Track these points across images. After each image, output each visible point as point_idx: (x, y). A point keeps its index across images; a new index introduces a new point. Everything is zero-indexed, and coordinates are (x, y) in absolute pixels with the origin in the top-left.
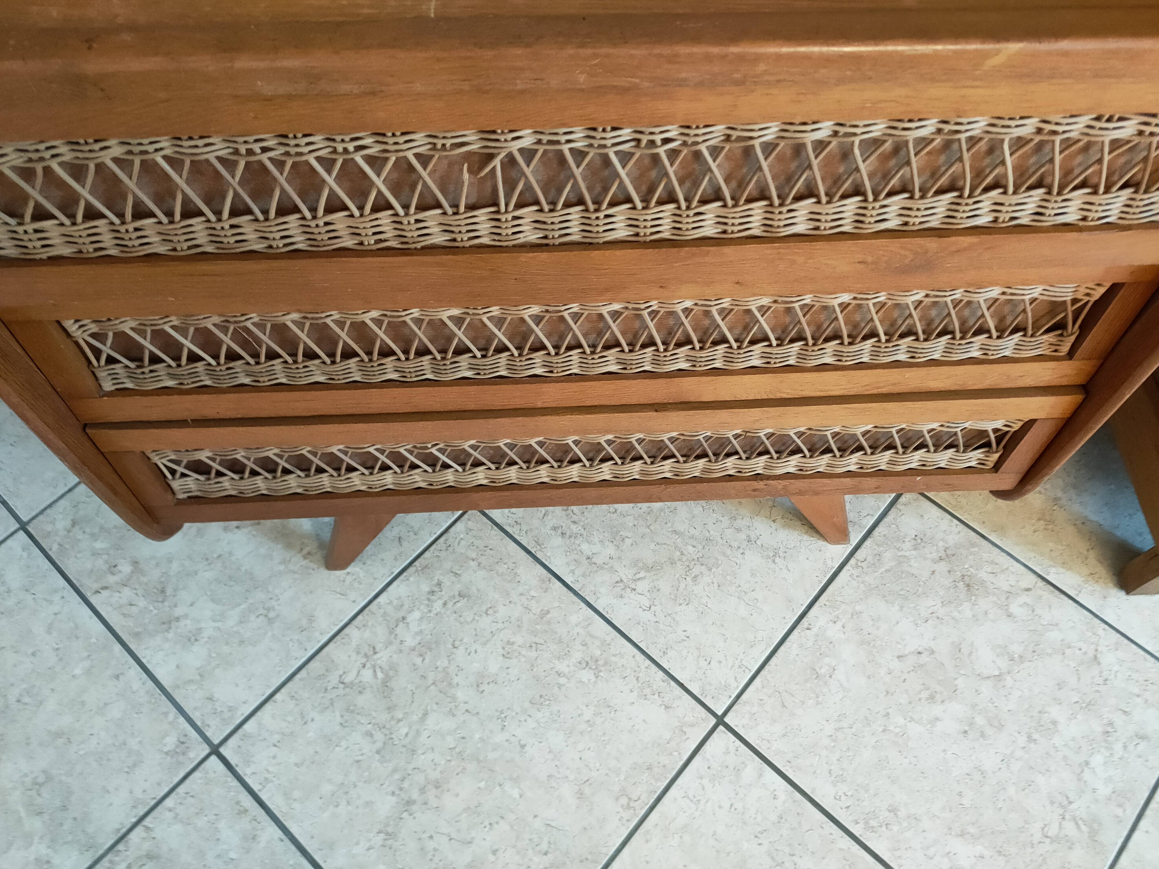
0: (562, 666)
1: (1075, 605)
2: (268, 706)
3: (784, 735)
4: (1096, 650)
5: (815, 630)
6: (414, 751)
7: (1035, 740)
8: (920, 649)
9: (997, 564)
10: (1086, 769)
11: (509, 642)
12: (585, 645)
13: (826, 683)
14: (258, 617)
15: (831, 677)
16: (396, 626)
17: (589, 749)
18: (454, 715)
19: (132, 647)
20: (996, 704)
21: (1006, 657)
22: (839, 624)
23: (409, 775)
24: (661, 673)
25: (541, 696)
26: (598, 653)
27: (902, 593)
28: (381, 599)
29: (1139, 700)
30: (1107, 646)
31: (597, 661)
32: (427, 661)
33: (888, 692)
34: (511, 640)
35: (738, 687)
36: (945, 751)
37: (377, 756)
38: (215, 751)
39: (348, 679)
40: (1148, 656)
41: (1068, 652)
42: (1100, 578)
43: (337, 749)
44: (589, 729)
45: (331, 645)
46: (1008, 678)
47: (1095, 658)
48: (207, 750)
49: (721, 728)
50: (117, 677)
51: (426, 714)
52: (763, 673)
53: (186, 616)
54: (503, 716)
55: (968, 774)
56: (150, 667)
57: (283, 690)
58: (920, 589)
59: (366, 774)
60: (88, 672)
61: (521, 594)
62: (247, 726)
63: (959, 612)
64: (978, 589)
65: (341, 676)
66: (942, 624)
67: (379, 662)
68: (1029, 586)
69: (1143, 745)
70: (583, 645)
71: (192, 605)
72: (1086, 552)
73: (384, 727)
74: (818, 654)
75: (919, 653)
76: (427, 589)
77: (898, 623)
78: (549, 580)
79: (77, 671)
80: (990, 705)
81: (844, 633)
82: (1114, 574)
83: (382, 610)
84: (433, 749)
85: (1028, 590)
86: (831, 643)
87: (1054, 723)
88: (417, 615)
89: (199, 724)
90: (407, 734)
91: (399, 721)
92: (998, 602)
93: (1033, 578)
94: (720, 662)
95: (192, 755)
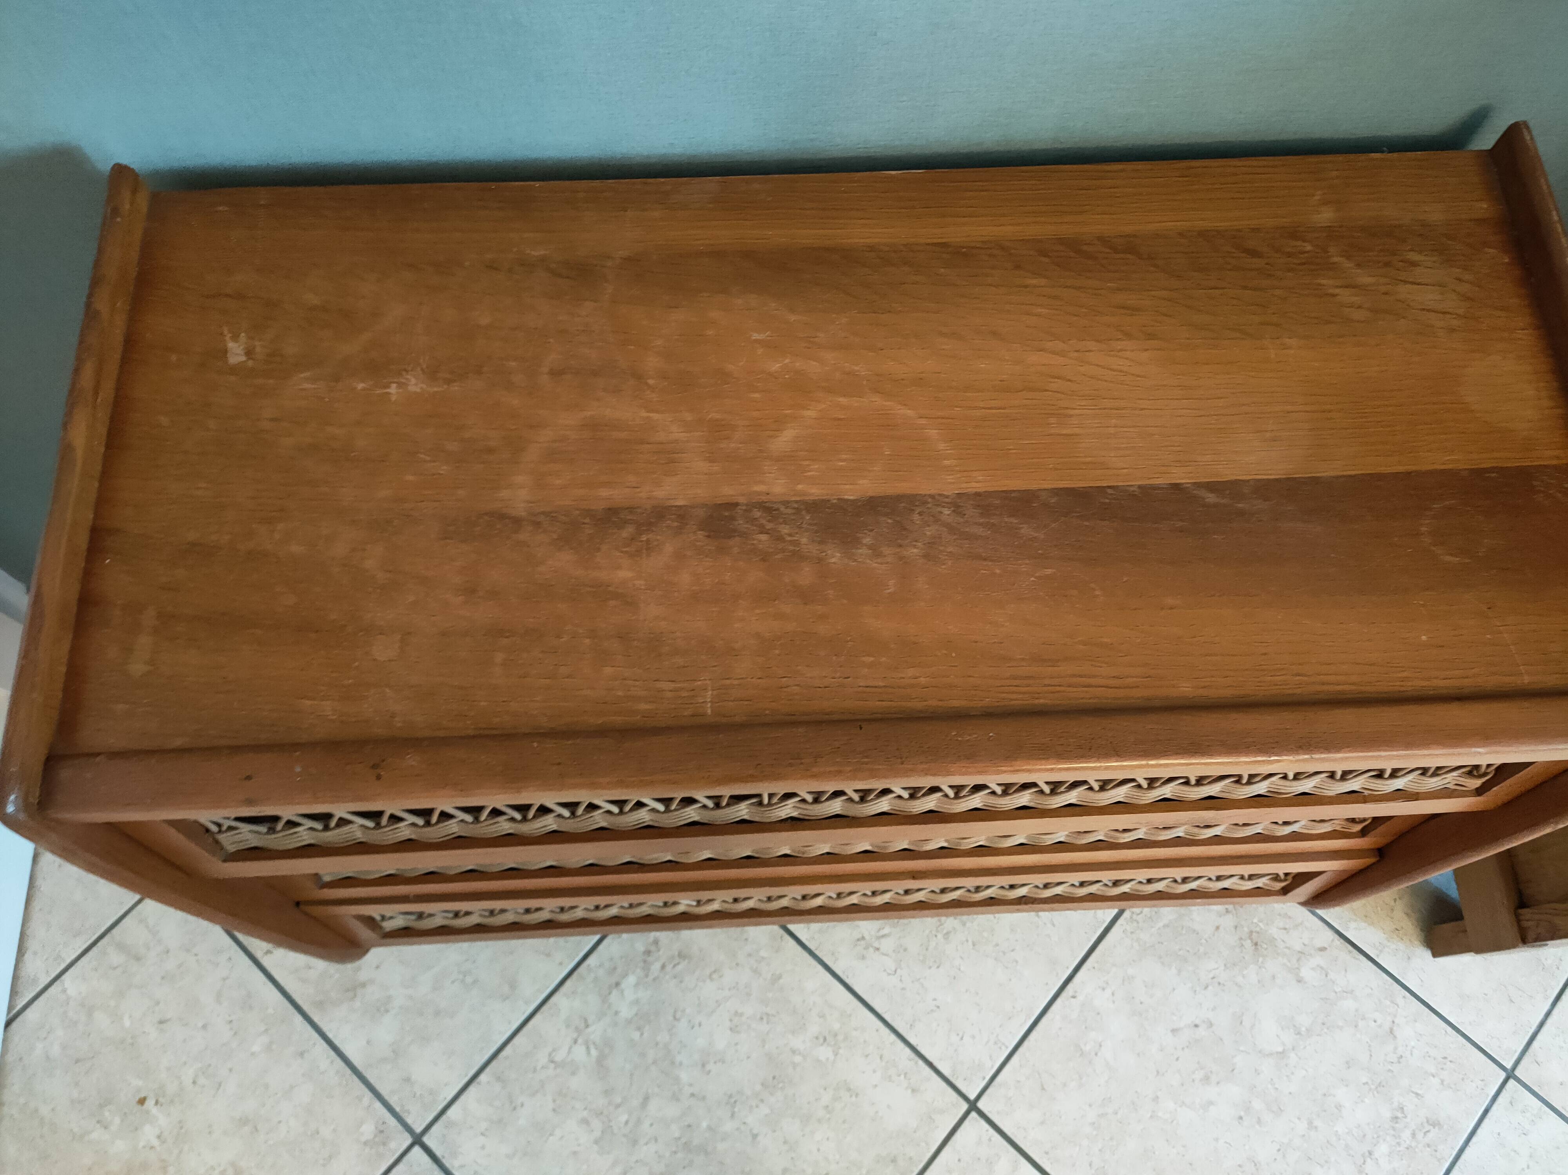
0: (797, 1042)
1: (1374, 967)
2: (472, 1089)
3: (1043, 1123)
4: (1393, 1022)
5: (1081, 998)
6: (635, 1142)
7: (1316, 1127)
8: (1197, 1022)
9: (1290, 918)
10: (1368, 1160)
11: (736, 1012)
12: (822, 1016)
13: (1090, 1062)
14: (453, 982)
15: (1096, 1054)
16: (610, 993)
17: (828, 1139)
18: (678, 1100)
19: (316, 1019)
20: (1277, 1086)
21: (1292, 1030)
22: (1108, 992)
23: (631, 1168)
24: (908, 1051)
25: (774, 1078)
26: (836, 1026)
27: (1181, 953)
28: (591, 960)
29: (1436, 1081)
30: (1405, 1017)
31: (836, 1035)
32: (646, 1035)
33: (1158, 1072)
34: (740, 1011)
35: (992, 1066)
36: (1217, 1140)
37: (595, 1146)
38: (418, 1140)
39: (559, 1057)
40: (1449, 1029)
41: (1361, 1024)
42: (1406, 935)
43: (551, 1138)
44: (828, 1116)
45: (538, 1017)
46: (1292, 1055)
47: (1392, 1031)
48: (409, 1140)
49: (974, 1114)
50: (302, 1054)
51: (646, 1099)
52: (1021, 1050)
53: (372, 981)
54: (732, 1100)
55: (1240, 1166)
56: (337, 1042)
57: (488, 1070)
58: (1202, 949)
59: (585, 1167)
60: (268, 1048)
61: (750, 955)
62: (450, 1112)
63: (1244, 977)
64: (1266, 949)
65: (550, 1055)
66: (1223, 990)
67: (592, 1037)
68: (1326, 946)
69: (1434, 1133)
70: (820, 1017)
71: (377, 967)
72: (1392, 903)
73: (602, 1113)
74: (1084, 1027)
75: (1196, 1026)
76: (642, 949)
77: (1174, 989)
78: (781, 937)
79: (256, 1048)
80: (1270, 1086)
81: (1114, 1002)
82: (1421, 930)
83: (592, 975)
84: (656, 1140)
85: (1322, 949)
86: (1098, 1014)
87: (1339, 1107)
88: (631, 979)
89: (398, 1109)
90: (627, 1123)
91: (618, 1106)
92: (1288, 964)
93: (1330, 934)
94: (973, 1037)
95: (393, 1145)
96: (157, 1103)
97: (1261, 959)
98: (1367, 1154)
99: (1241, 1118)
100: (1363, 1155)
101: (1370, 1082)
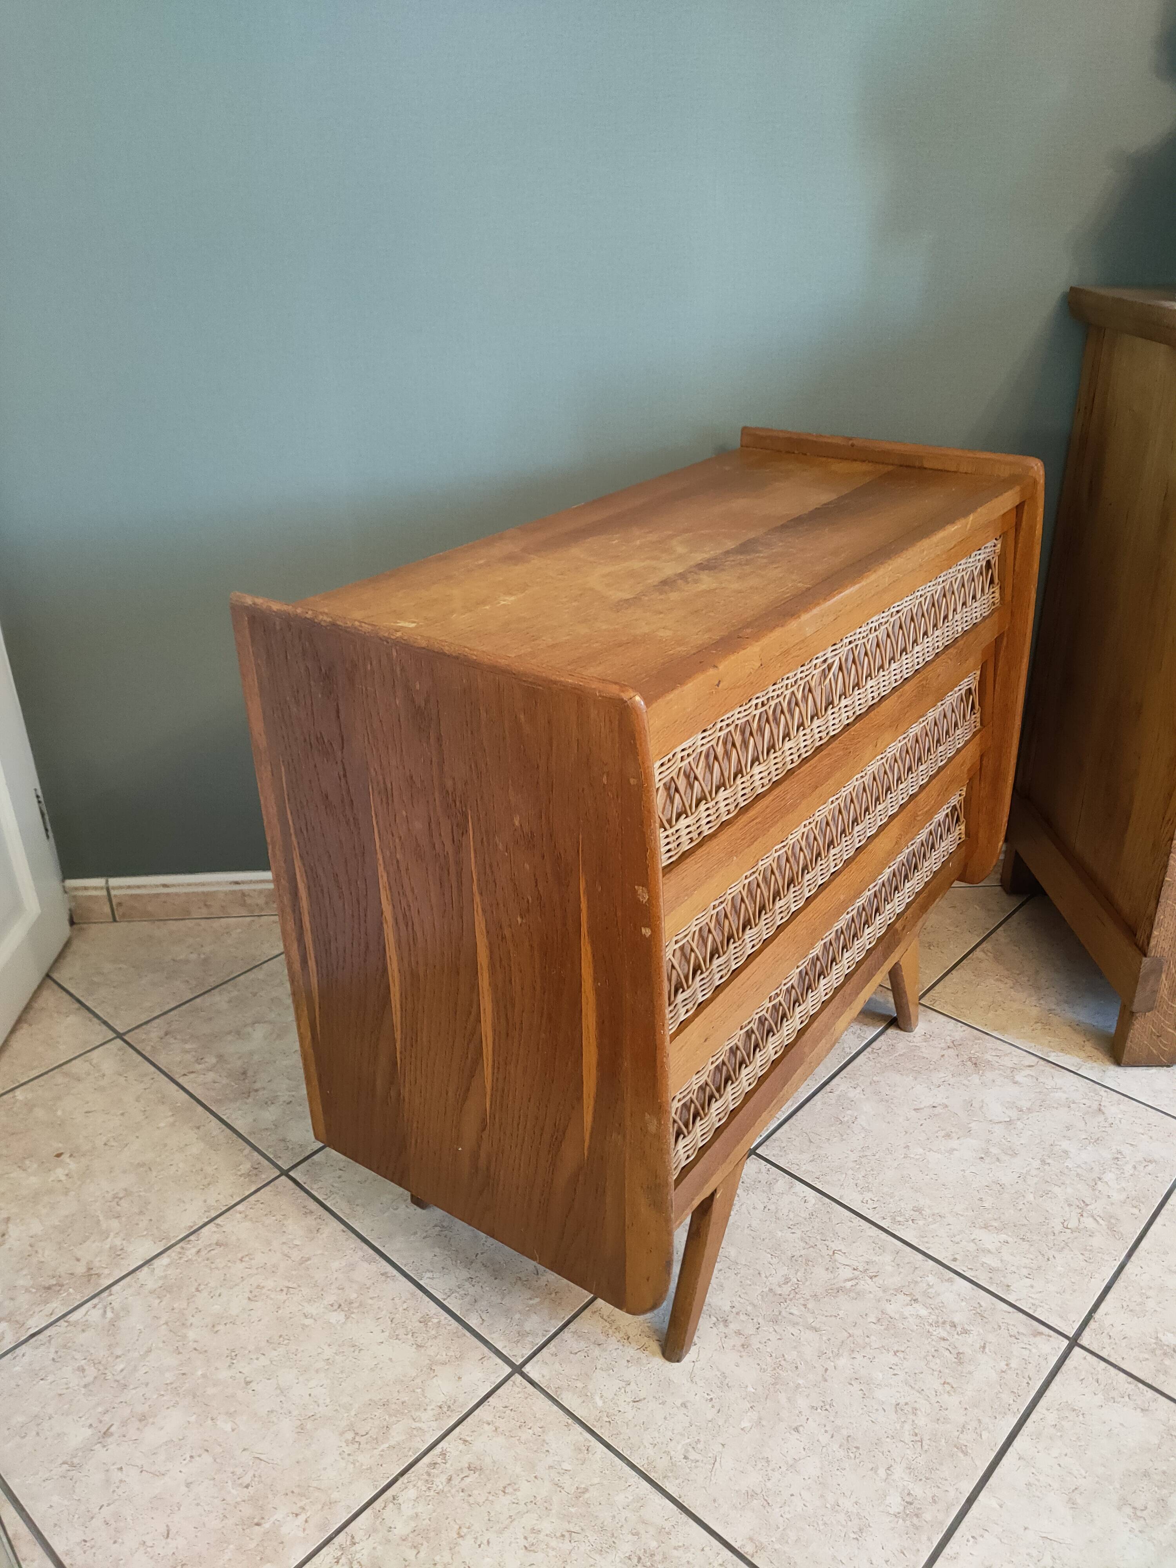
96: (71, 1156)
97: (981, 1072)
98: (1097, 1179)
99: (982, 1158)
100: (1094, 1180)
101: (1089, 1138)
